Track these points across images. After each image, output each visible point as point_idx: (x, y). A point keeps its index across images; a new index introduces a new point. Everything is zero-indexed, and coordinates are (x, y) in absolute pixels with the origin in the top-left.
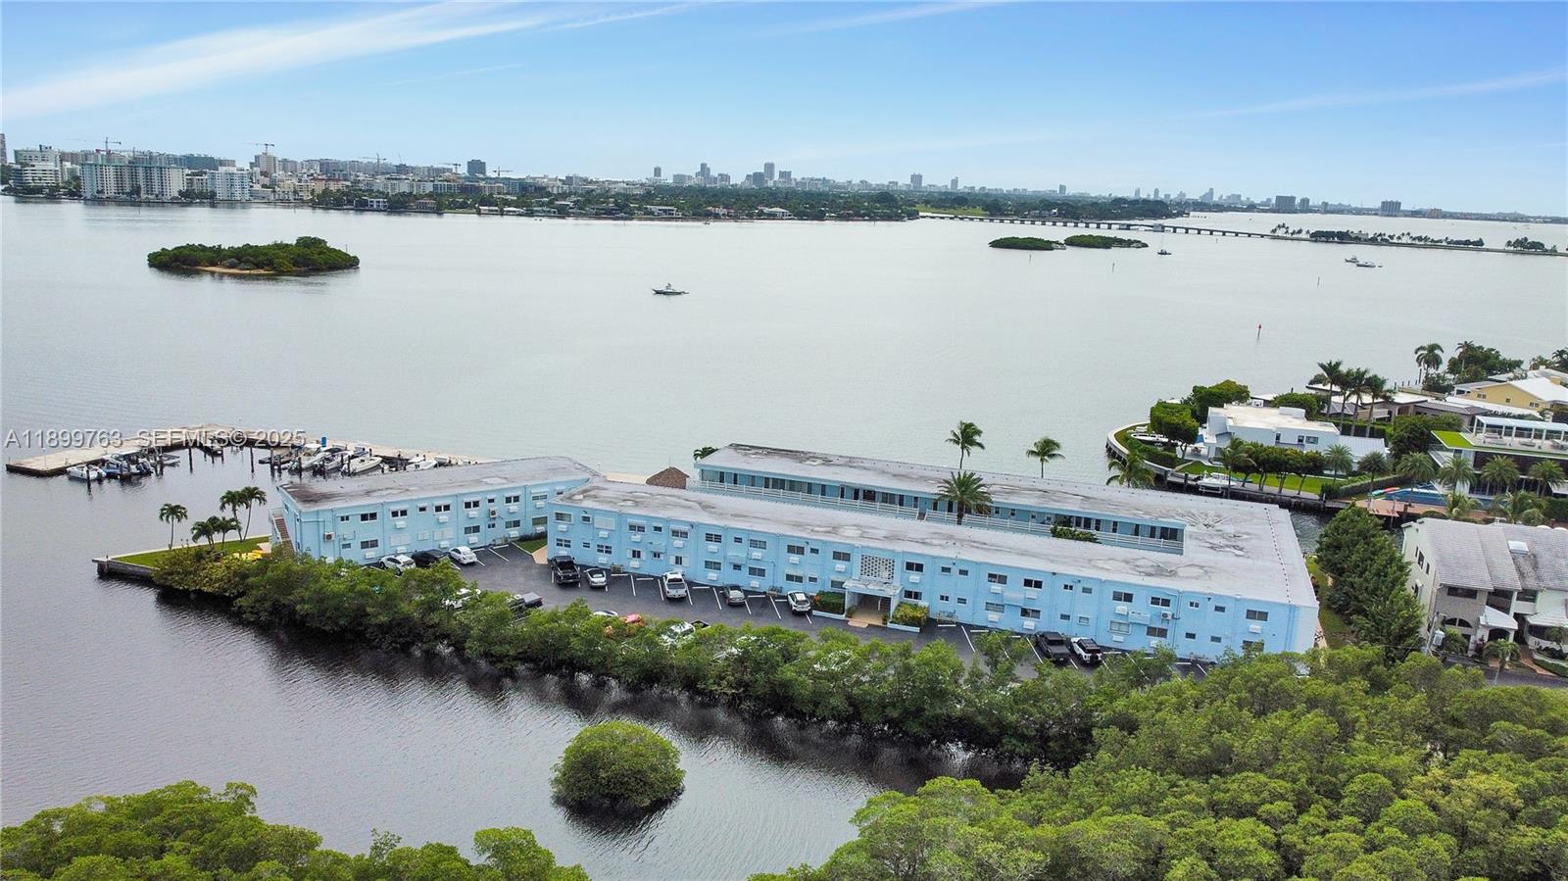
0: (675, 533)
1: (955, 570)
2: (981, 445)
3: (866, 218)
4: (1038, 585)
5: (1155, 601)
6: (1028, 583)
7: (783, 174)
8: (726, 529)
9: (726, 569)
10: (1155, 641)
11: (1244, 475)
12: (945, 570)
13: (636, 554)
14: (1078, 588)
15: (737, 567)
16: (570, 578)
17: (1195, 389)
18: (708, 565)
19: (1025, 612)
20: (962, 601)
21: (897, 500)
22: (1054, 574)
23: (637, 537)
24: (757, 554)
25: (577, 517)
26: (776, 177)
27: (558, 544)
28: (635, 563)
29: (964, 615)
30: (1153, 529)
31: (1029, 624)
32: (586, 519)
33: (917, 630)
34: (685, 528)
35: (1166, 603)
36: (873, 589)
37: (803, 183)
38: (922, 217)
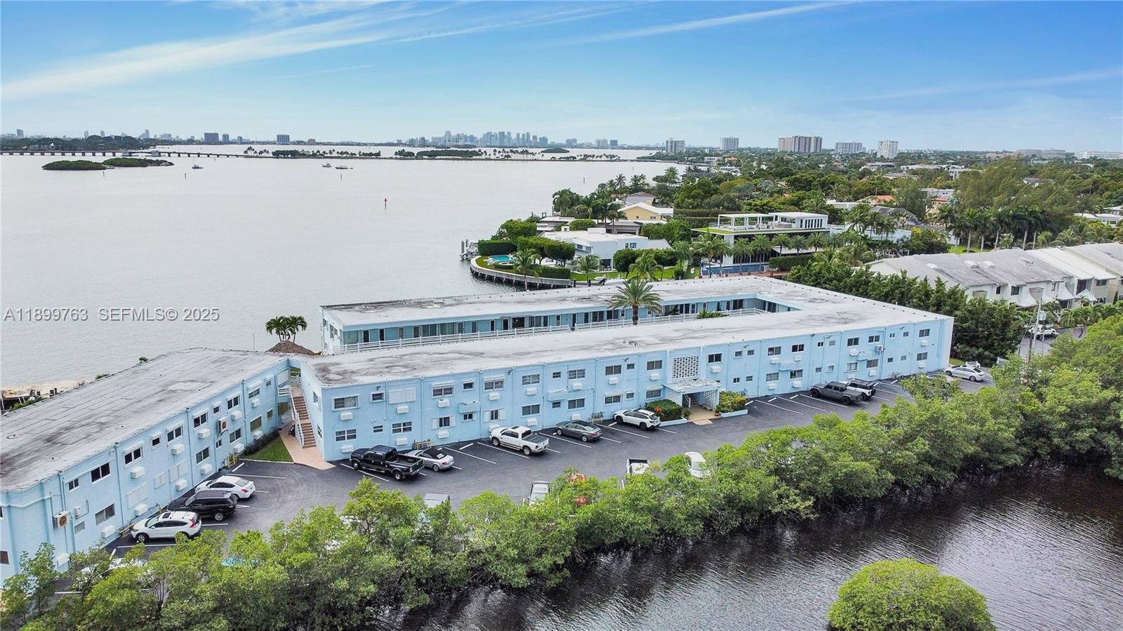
0: (489, 386)
1: (745, 352)
4: (801, 348)
5: (871, 339)
6: (795, 349)
8: (544, 366)
9: (546, 409)
10: (871, 371)
12: (738, 354)
13: (444, 422)
14: (827, 343)
15: (556, 404)
18: (527, 410)
19: (793, 374)
20: (750, 378)
22: (812, 335)
23: (444, 402)
24: (577, 383)
25: (365, 397)
27: (338, 439)
28: (444, 432)
29: (751, 390)
32: (377, 397)
33: (746, 412)
34: (500, 377)
35: (877, 339)
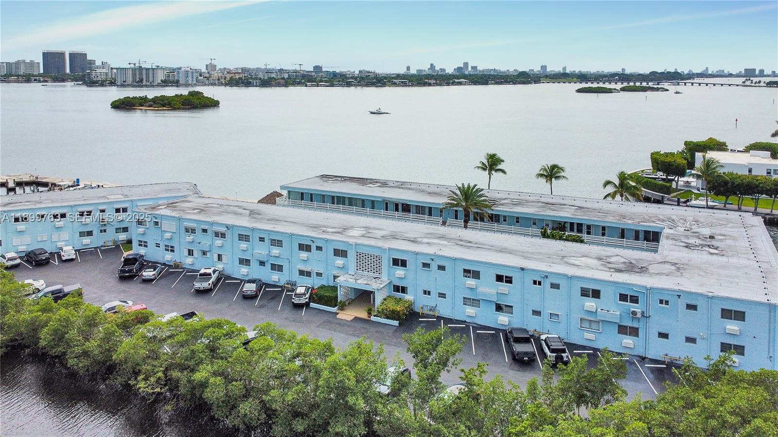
0: (217, 234)
1: (434, 266)
2: (503, 171)
3: (511, 83)
4: (509, 280)
5: (623, 297)
6: (499, 278)
7: (473, 68)
8: (253, 230)
9: (254, 264)
10: (628, 341)
11: (724, 198)
12: (426, 265)
13: (190, 253)
14: (547, 284)
15: (262, 263)
16: (127, 272)
17: (686, 143)
18: (241, 261)
19: (499, 308)
20: (442, 295)
21: (427, 211)
22: (522, 269)
23: (190, 238)
24: (276, 251)
25: (151, 222)
26: (470, 69)
27: (139, 245)
28: (190, 260)
29: (445, 309)
30: (637, 233)
31: (503, 319)
32: (156, 224)
33: (396, 323)
34: (223, 229)
35: (635, 300)
36: (362, 284)
37: (483, 71)
38: (542, 83)
